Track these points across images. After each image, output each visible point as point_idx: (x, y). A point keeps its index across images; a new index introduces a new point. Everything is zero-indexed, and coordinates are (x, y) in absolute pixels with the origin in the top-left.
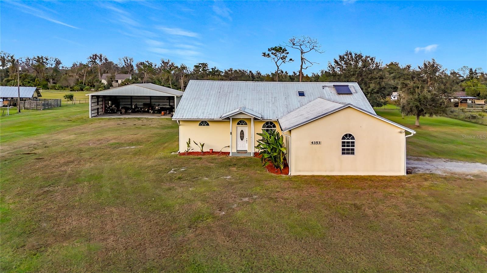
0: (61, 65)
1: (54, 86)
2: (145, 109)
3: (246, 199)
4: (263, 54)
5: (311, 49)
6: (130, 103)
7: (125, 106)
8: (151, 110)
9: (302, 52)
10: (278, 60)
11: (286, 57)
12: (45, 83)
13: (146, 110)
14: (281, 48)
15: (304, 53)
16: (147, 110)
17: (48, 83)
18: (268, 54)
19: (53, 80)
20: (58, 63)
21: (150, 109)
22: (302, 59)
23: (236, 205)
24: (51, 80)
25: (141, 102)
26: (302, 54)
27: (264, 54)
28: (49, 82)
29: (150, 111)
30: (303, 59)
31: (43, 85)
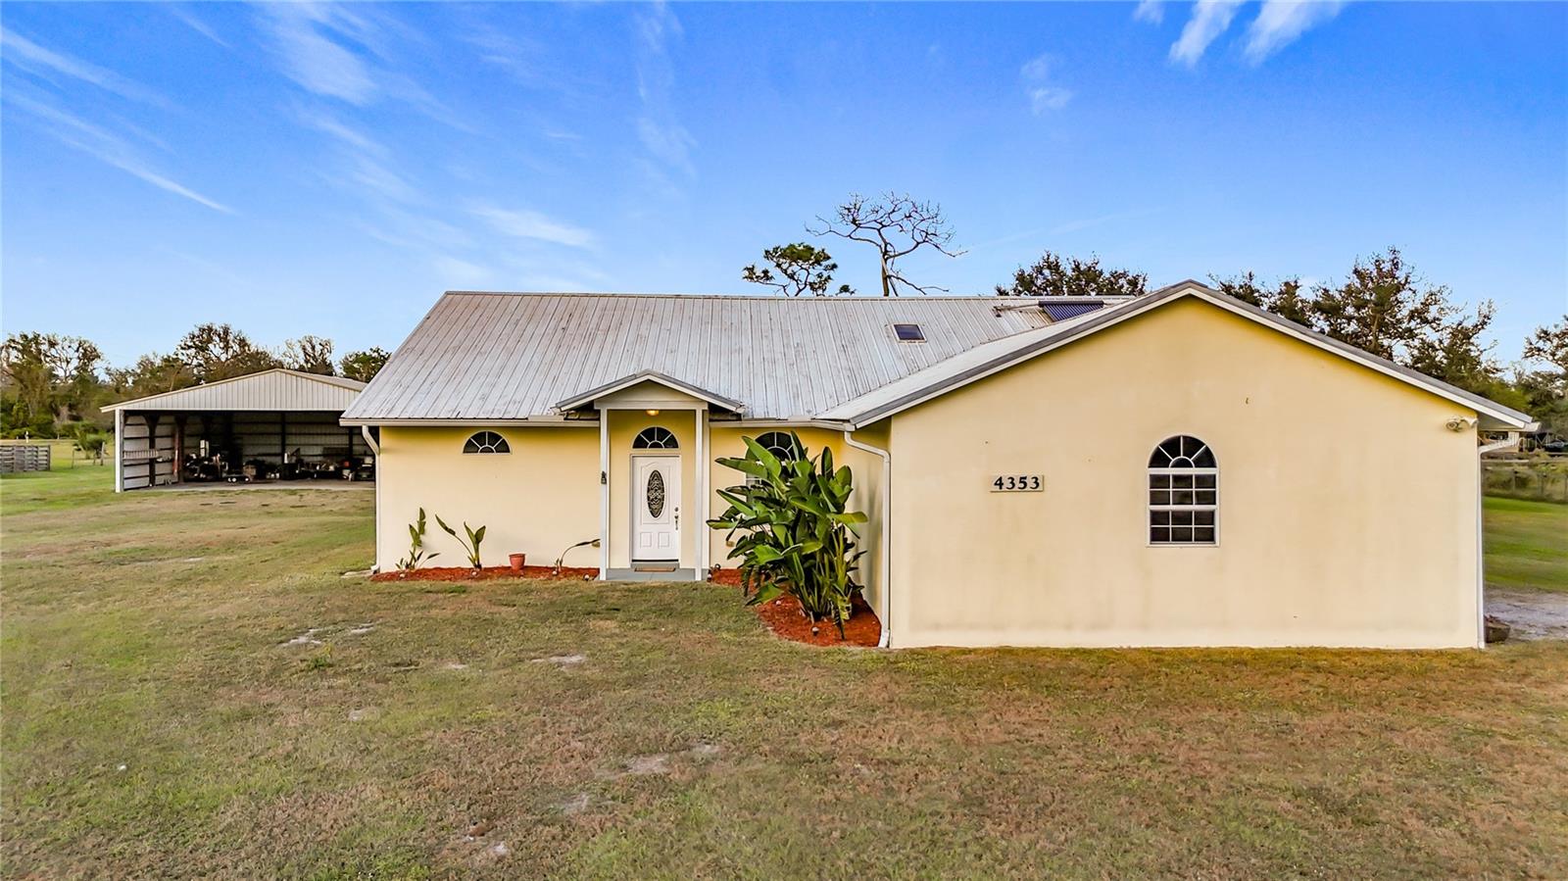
0: (96, 363)
1: (72, 427)
2: (327, 467)
3: (655, 765)
4: (747, 273)
5: (918, 243)
6: (277, 450)
7: (260, 458)
8: (348, 471)
9: (886, 252)
10: (800, 290)
11: (826, 280)
12: (44, 417)
13: (332, 468)
14: (810, 249)
15: (894, 256)
16: (336, 468)
17: (55, 419)
18: (766, 272)
19: (71, 407)
20: (89, 355)
21: (347, 468)
22: (886, 278)
23: (585, 800)
24: (64, 411)
25: (317, 445)
26: (886, 260)
27: (751, 270)
28: (58, 415)
29: (346, 472)
30: (890, 277)
31: (38, 425)
